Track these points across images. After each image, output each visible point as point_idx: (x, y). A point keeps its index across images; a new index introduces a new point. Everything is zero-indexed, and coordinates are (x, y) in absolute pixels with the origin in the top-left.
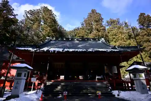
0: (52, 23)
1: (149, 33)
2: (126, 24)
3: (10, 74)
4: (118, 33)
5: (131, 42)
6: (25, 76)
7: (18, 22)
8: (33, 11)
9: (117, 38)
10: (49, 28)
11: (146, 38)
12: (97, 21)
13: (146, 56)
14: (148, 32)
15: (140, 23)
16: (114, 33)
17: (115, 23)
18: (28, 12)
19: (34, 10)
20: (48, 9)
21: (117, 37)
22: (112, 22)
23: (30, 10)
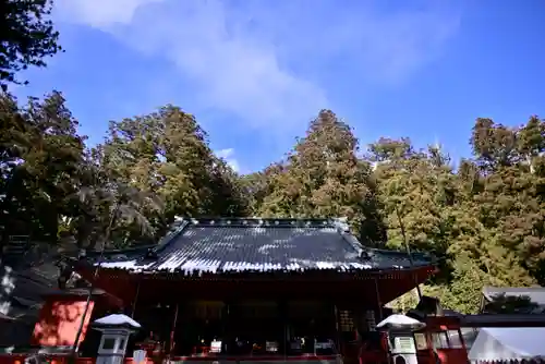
0: (193, 158)
1: (510, 183)
2: (434, 152)
3: (58, 337)
4: (407, 183)
5: (454, 213)
6: (121, 347)
7: (84, 151)
8: (134, 120)
9: (406, 200)
10: (182, 175)
11: (503, 199)
12: (337, 150)
13: (512, 263)
14: (508, 179)
15: (478, 149)
16: (394, 184)
17: (398, 153)
18: (119, 125)
19: (139, 119)
20: (183, 114)
21: (404, 197)
22: (386, 150)
23: (126, 120)
